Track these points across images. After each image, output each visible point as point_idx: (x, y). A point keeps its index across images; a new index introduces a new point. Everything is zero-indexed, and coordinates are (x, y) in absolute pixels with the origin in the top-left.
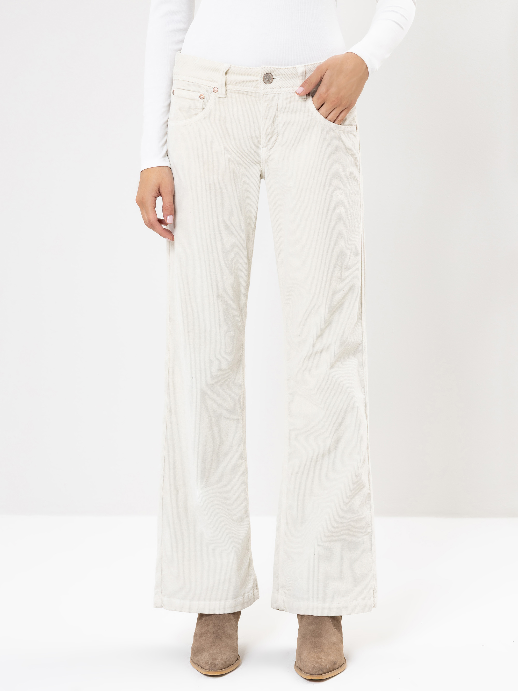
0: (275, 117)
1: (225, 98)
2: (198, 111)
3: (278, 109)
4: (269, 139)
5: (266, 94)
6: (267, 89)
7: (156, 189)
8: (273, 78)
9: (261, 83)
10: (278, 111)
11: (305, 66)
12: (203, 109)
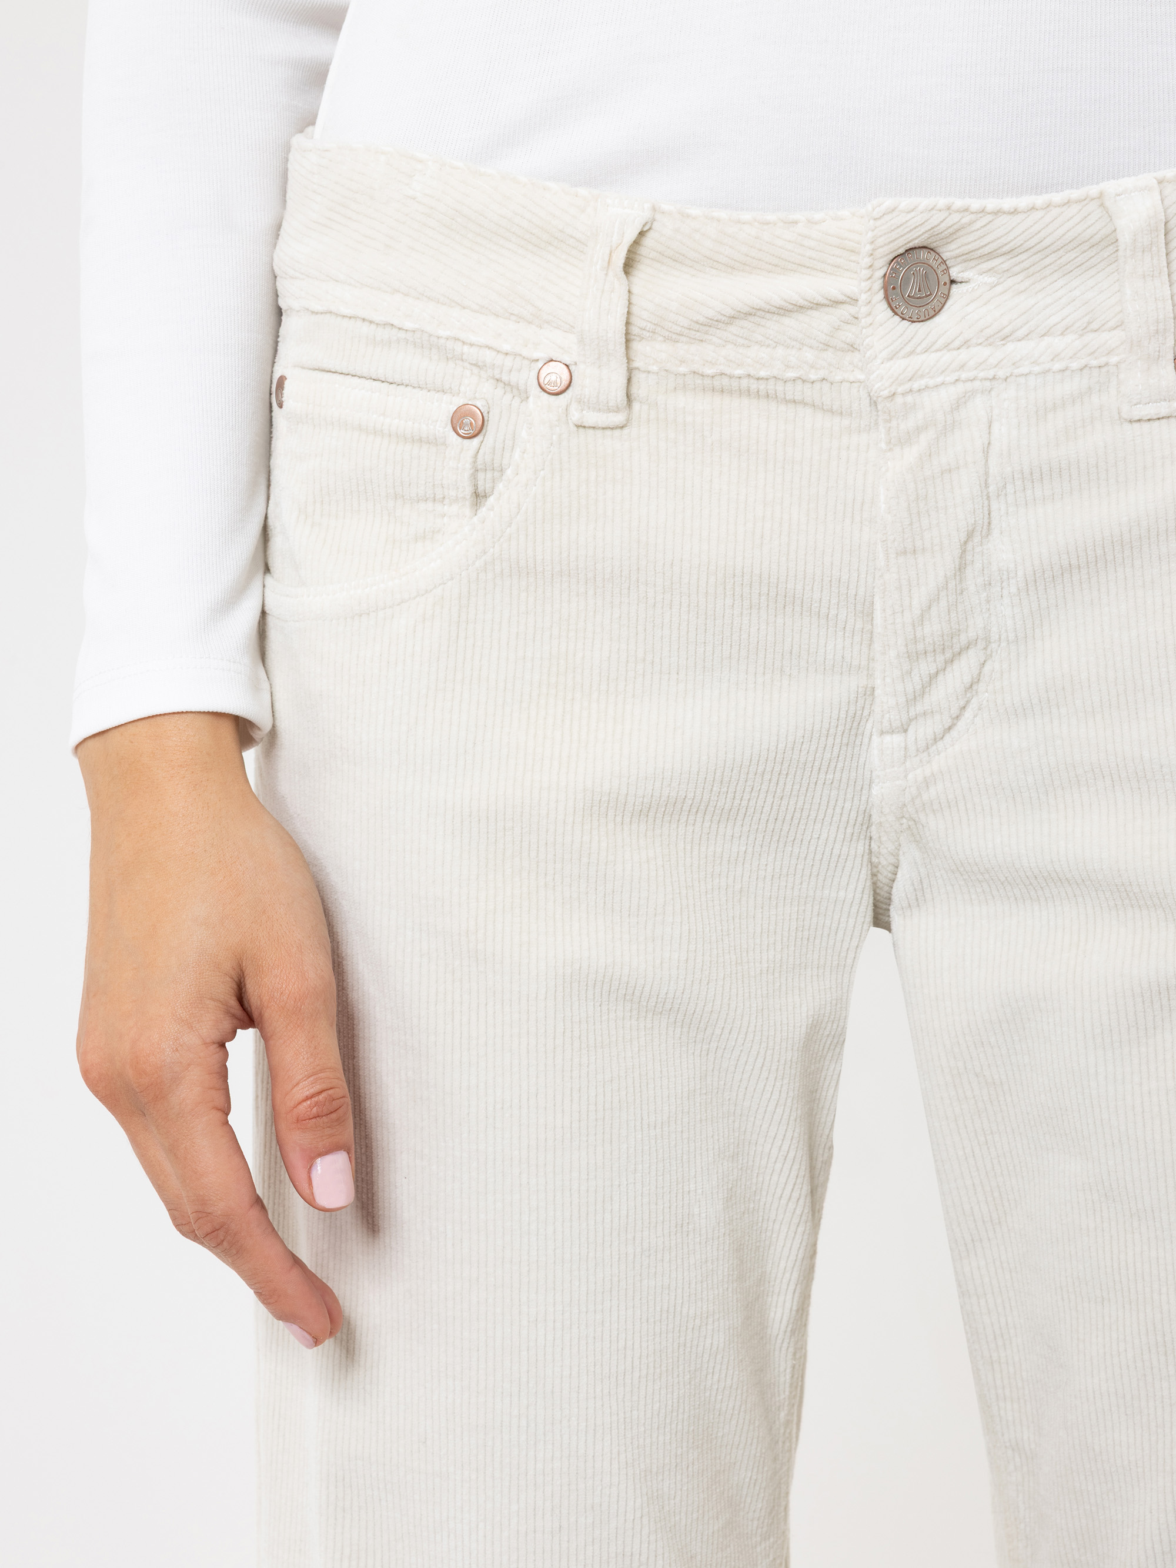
0: (970, 535)
1: (626, 431)
2: (444, 516)
3: (990, 480)
4: (926, 679)
5: (907, 386)
6: (912, 353)
7: (225, 991)
8: (953, 282)
9: (869, 314)
10: (988, 498)
11: (1160, 182)
12: (479, 497)
